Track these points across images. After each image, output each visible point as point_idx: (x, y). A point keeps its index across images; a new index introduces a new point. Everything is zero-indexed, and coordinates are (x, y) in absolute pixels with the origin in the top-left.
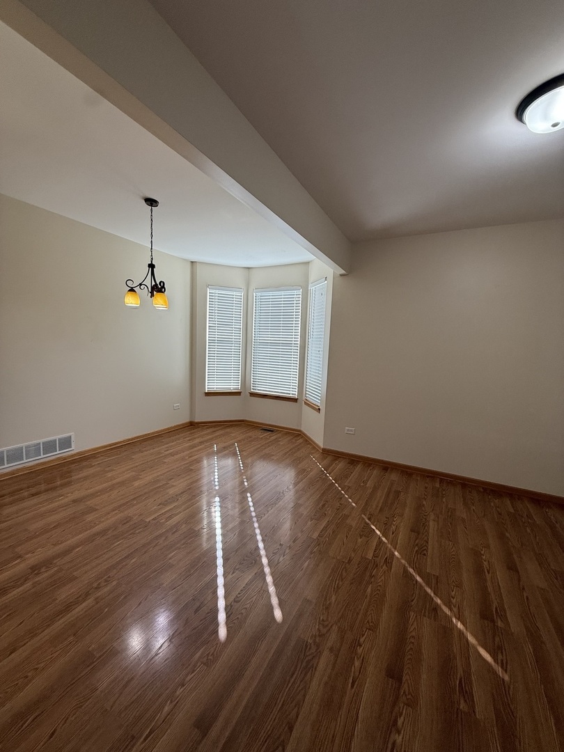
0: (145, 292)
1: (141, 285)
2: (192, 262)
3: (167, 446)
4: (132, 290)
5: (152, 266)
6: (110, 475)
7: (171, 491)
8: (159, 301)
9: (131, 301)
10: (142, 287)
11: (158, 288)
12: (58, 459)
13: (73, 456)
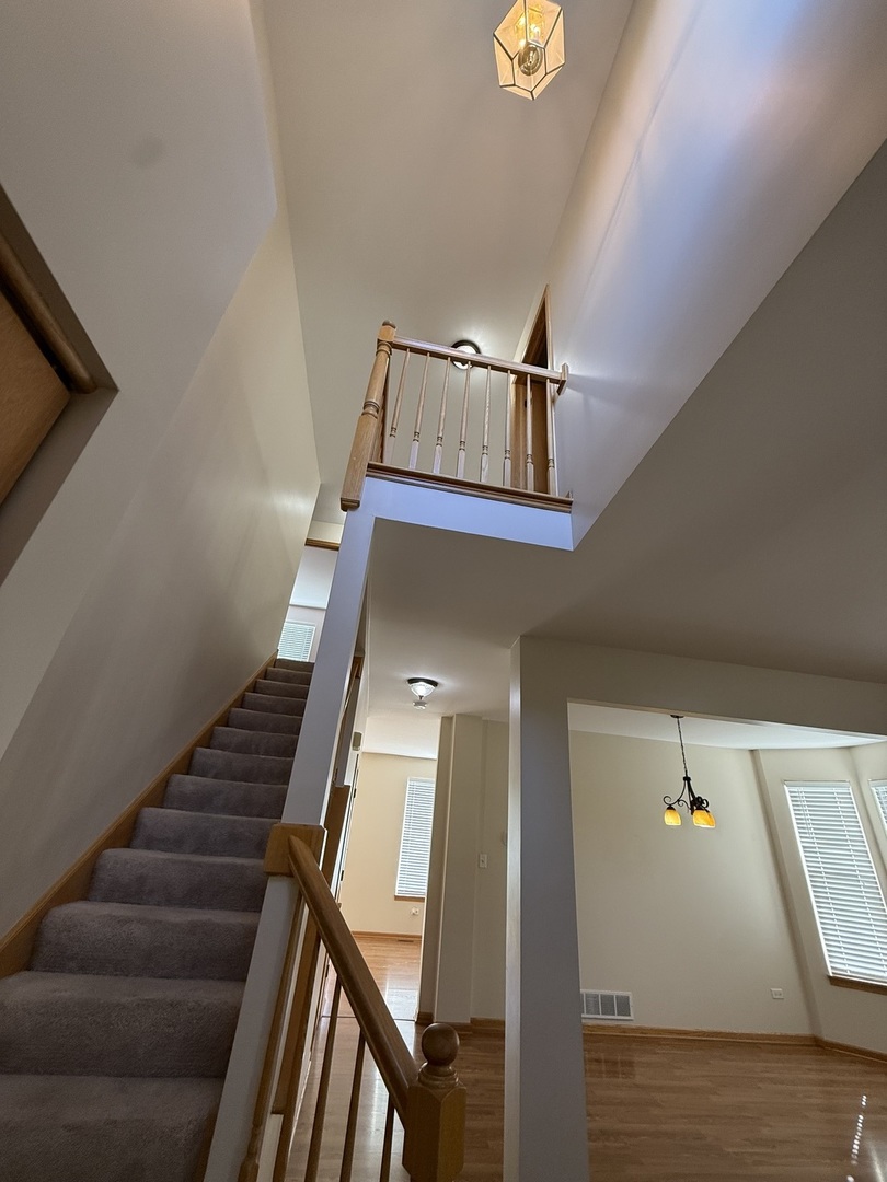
0: (685, 808)
1: (678, 801)
2: (752, 751)
3: (765, 1064)
4: (670, 808)
5: (687, 779)
6: (678, 1073)
7: (765, 1131)
8: (700, 819)
9: (671, 820)
10: (681, 803)
11: (697, 804)
12: (618, 1027)
13: (633, 1030)
